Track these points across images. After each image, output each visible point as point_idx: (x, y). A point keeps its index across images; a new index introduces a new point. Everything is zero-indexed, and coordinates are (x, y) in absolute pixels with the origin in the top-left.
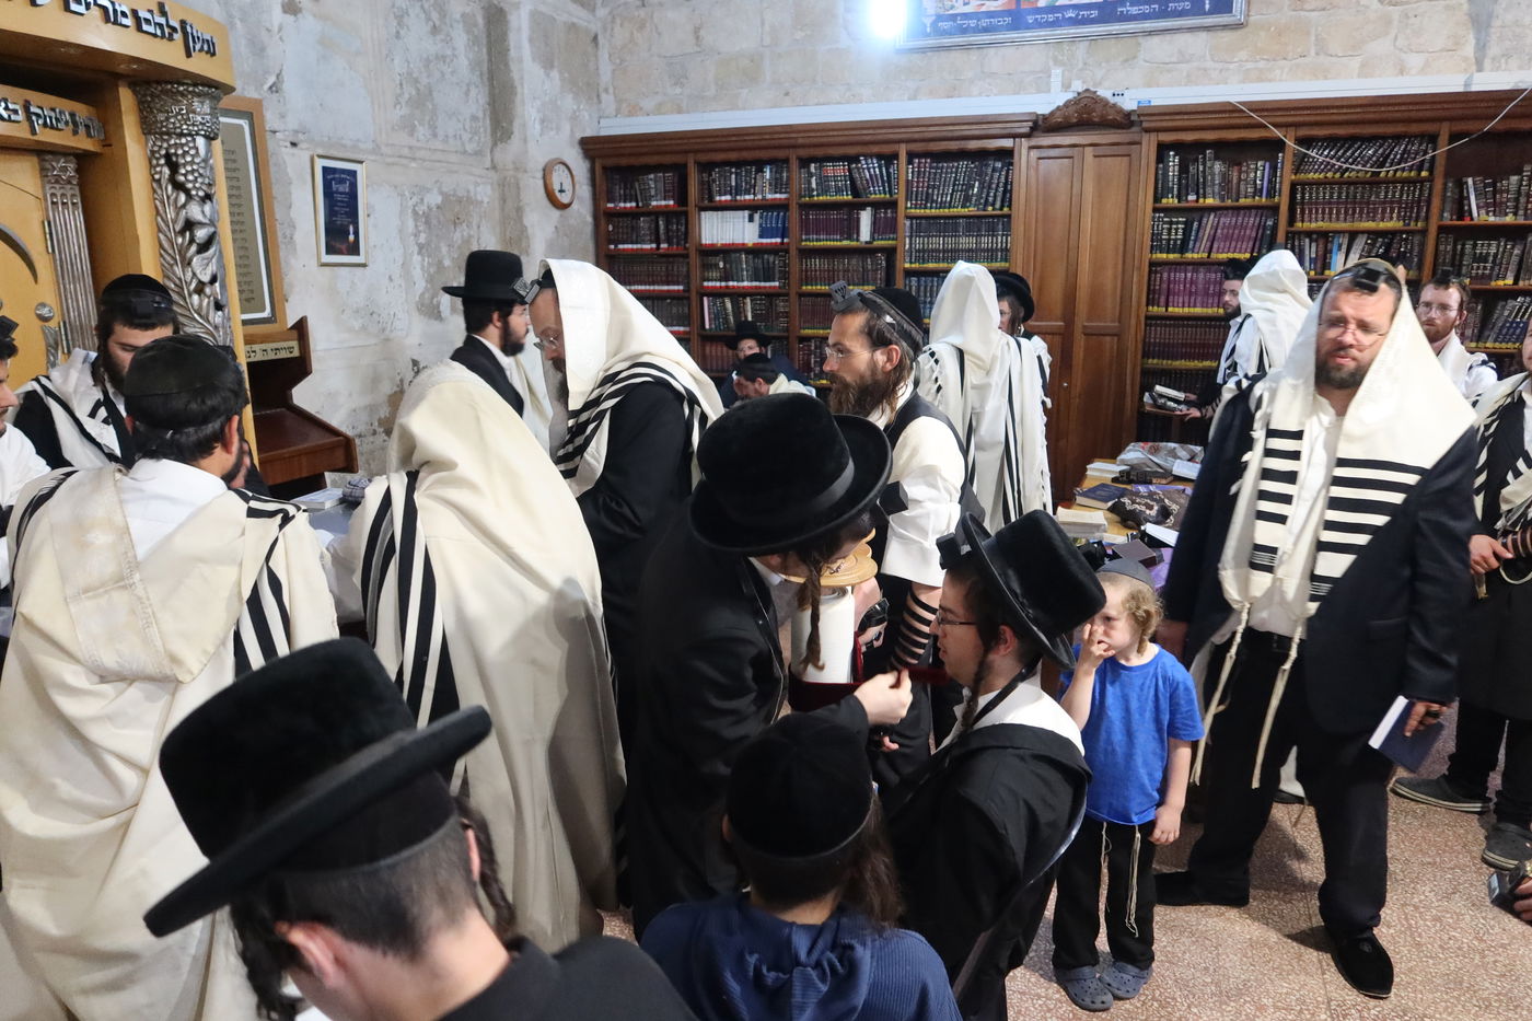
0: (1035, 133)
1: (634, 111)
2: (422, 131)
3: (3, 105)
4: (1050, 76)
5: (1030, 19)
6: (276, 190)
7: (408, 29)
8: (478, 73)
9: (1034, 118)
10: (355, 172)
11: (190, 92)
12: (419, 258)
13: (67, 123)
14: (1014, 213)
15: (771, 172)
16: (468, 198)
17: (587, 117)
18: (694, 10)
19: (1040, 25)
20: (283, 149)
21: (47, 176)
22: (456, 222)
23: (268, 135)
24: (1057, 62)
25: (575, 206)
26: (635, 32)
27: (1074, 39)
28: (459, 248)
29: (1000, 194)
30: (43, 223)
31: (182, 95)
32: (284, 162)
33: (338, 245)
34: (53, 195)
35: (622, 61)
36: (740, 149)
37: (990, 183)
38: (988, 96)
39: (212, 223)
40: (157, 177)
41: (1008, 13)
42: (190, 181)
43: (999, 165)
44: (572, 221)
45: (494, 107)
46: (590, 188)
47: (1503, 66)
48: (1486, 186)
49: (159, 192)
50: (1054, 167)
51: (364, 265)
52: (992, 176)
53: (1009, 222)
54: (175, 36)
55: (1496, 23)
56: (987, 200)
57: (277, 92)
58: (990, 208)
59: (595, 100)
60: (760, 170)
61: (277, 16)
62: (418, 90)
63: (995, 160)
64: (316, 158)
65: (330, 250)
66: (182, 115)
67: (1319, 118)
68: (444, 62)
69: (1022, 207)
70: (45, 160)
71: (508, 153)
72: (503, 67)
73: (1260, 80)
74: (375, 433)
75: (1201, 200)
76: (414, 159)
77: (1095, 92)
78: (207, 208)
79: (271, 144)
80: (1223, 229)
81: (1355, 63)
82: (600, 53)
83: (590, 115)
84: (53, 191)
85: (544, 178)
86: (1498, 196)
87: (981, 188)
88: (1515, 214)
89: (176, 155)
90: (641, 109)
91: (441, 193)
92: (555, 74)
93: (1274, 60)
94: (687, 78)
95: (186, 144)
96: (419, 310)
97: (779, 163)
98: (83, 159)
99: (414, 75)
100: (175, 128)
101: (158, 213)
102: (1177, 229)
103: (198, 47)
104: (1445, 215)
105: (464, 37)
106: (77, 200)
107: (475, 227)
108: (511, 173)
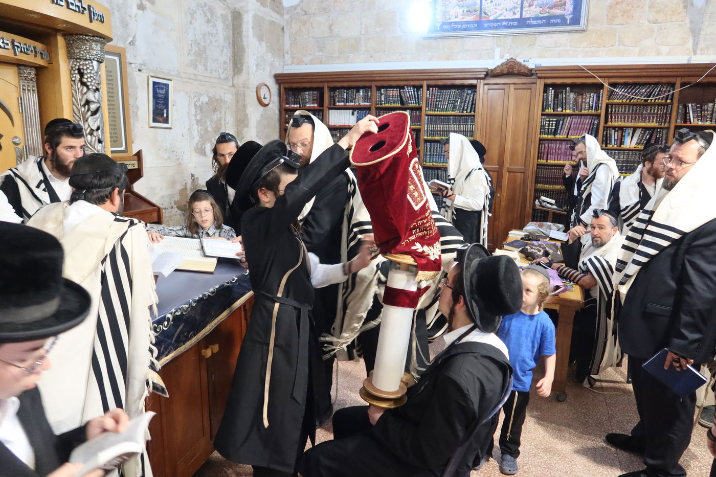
0: (487, 77)
1: (300, 62)
2: (200, 67)
3: (2, 41)
4: (494, 52)
5: (486, 25)
6: (130, 91)
7: (196, 19)
8: (228, 42)
9: (487, 71)
10: (168, 85)
11: (91, 40)
12: (197, 126)
13: (32, 51)
14: (476, 114)
15: (363, 92)
16: (221, 99)
17: (278, 65)
18: (329, 17)
19: (490, 28)
20: (135, 72)
21: (21, 76)
22: (215, 110)
23: (128, 65)
24: (498, 45)
25: (270, 105)
26: (301, 26)
27: (506, 35)
28: (216, 122)
29: (470, 105)
30: (18, 98)
31: (87, 41)
32: (135, 78)
33: (158, 118)
34: (23, 85)
35: (295, 39)
36: (349, 81)
37: (466, 100)
38: (465, 60)
39: (99, 102)
40: (73, 79)
41: (476, 22)
42: (89, 82)
43: (470, 92)
44: (269, 112)
45: (235, 58)
46: (278, 98)
47: (706, 53)
48: (697, 108)
49: (74, 86)
50: (495, 94)
51: (171, 129)
52: (466, 98)
53: (474, 118)
54: (85, 12)
55: (703, 33)
56: (464, 108)
57: (133, 45)
58: (465, 112)
59: (282, 57)
60: (358, 91)
61: (134, 10)
62: (199, 48)
63: (468, 90)
64: (150, 77)
65: (155, 120)
66: (87, 50)
67: (620, 74)
68: (212, 36)
69: (480, 112)
70: (21, 69)
71: (240, 80)
72: (239, 40)
73: (592, 56)
74: (172, 207)
75: (564, 111)
76: (196, 80)
77: (515, 59)
78: (97, 94)
79: (129, 69)
80: (574, 124)
81: (637, 50)
82: (285, 35)
83: (279, 64)
84: (23, 84)
85: (257, 91)
86: (703, 113)
87: (461, 102)
88: (711, 121)
89: (83, 69)
90: (303, 62)
91: (209, 97)
92: (263, 44)
93: (599, 47)
94: (325, 48)
95: (88, 64)
96: (195, 151)
97: (367, 88)
98: (39, 69)
99: (198, 41)
100: (83, 56)
101: (73, 96)
102: (552, 124)
103: (96, 18)
104: (678, 121)
105: (222, 25)
106: (35, 89)
107: (223, 114)
108: (242, 89)
